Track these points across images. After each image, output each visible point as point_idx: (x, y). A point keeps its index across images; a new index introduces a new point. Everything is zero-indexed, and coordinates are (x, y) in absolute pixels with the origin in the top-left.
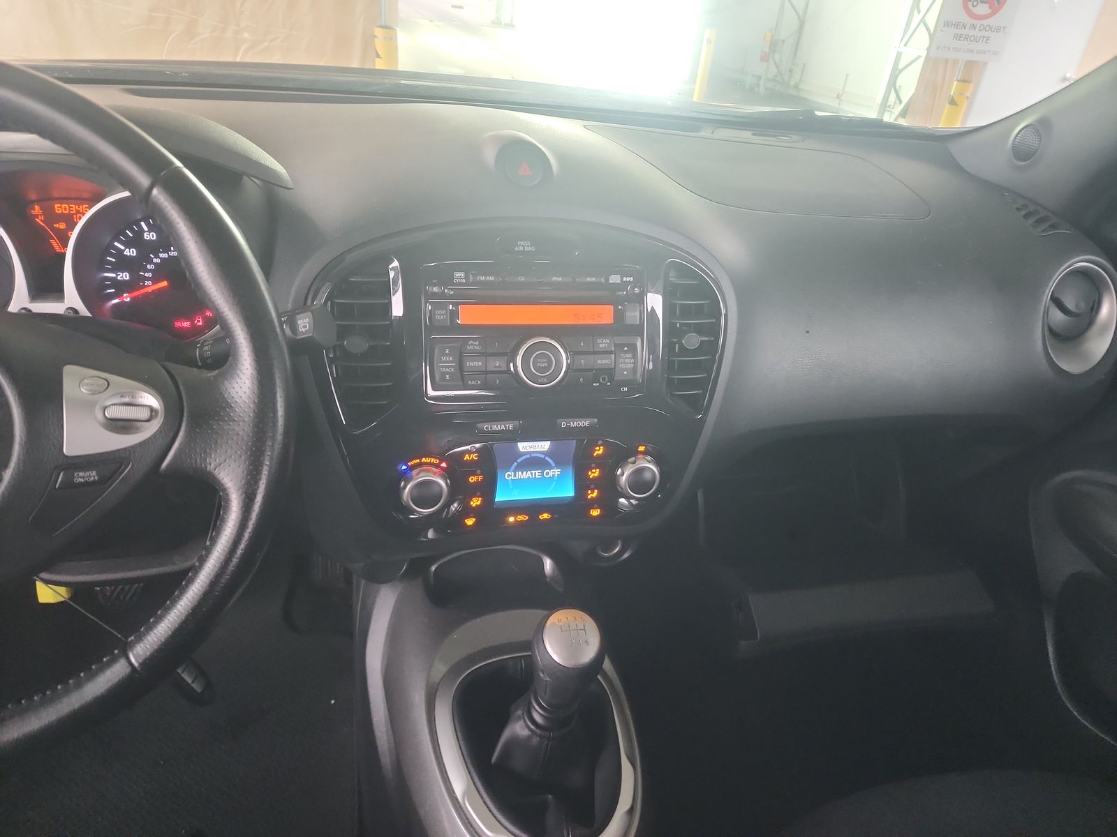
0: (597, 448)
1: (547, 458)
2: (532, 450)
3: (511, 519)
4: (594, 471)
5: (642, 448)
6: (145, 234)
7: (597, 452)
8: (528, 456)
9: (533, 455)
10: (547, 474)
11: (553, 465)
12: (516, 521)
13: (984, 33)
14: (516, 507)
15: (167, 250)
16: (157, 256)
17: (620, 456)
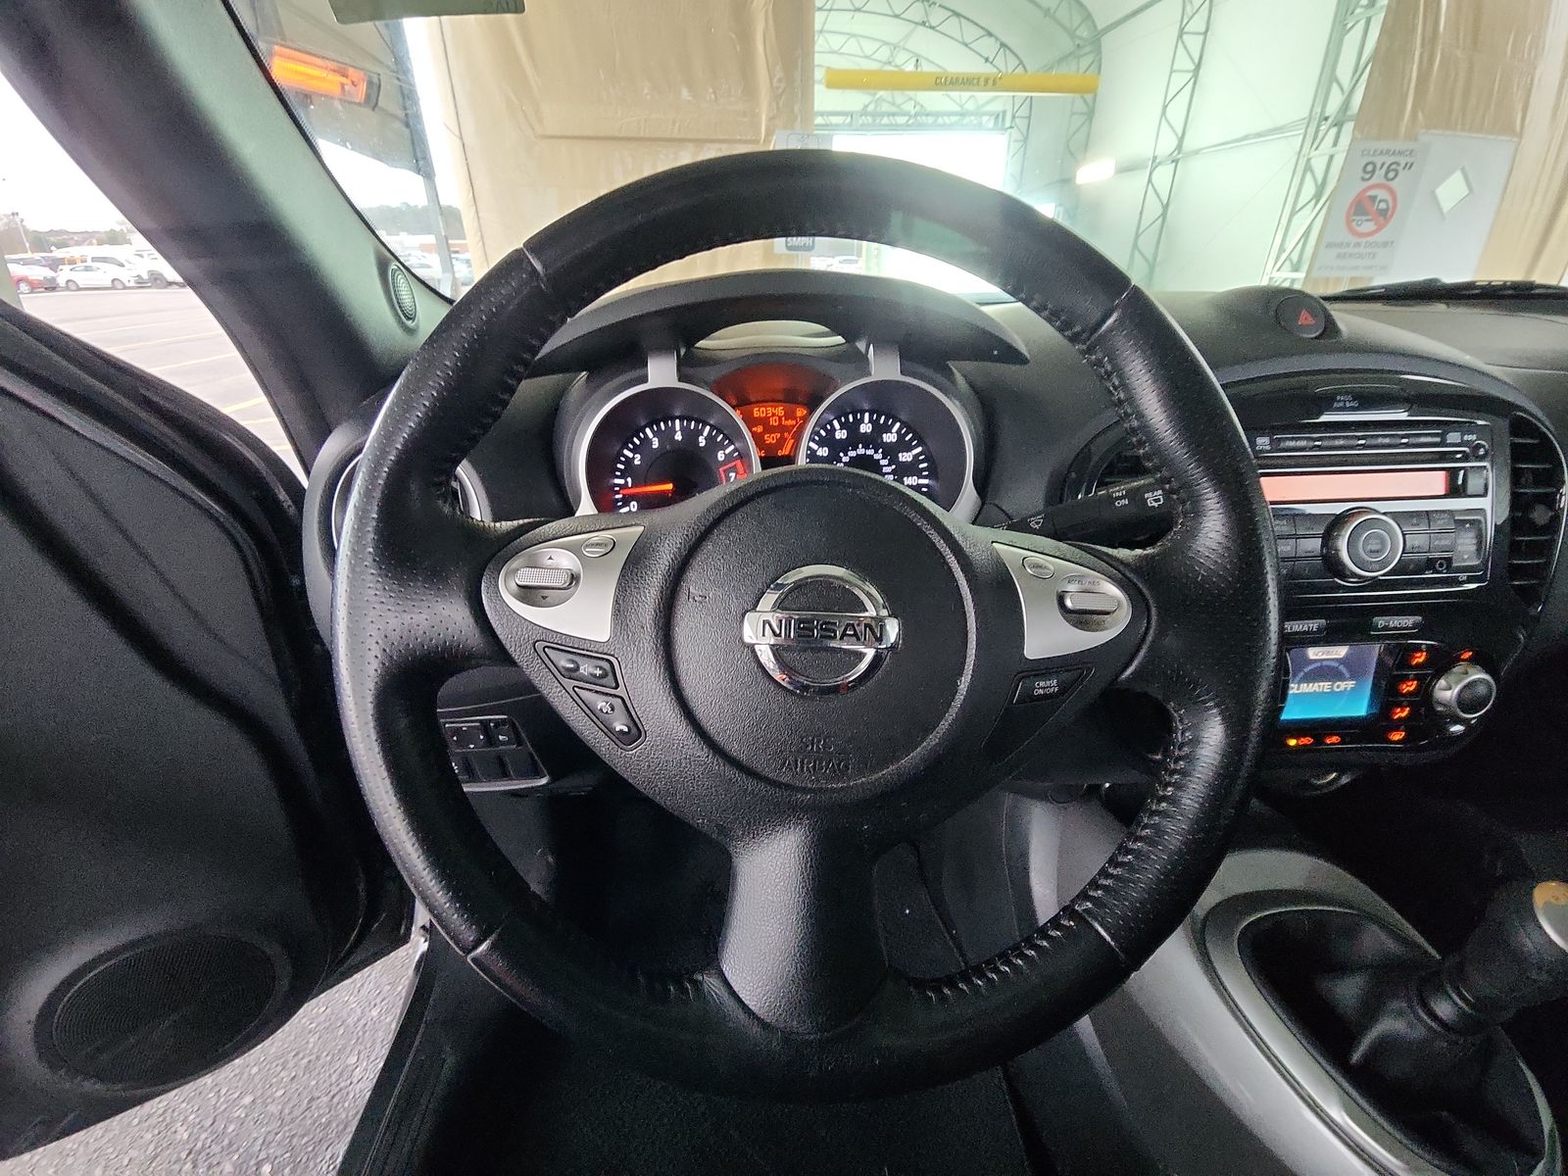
0: (1418, 655)
1: (1341, 667)
2: (1324, 657)
3: (1292, 742)
4: (1410, 683)
5: (1467, 655)
6: (837, 433)
7: (1416, 661)
8: (1319, 664)
9: (1324, 663)
10: (1338, 687)
11: (1347, 675)
12: (1297, 745)
13: (1368, 250)
14: (1300, 728)
15: (855, 448)
16: (846, 455)
17: (1441, 665)
